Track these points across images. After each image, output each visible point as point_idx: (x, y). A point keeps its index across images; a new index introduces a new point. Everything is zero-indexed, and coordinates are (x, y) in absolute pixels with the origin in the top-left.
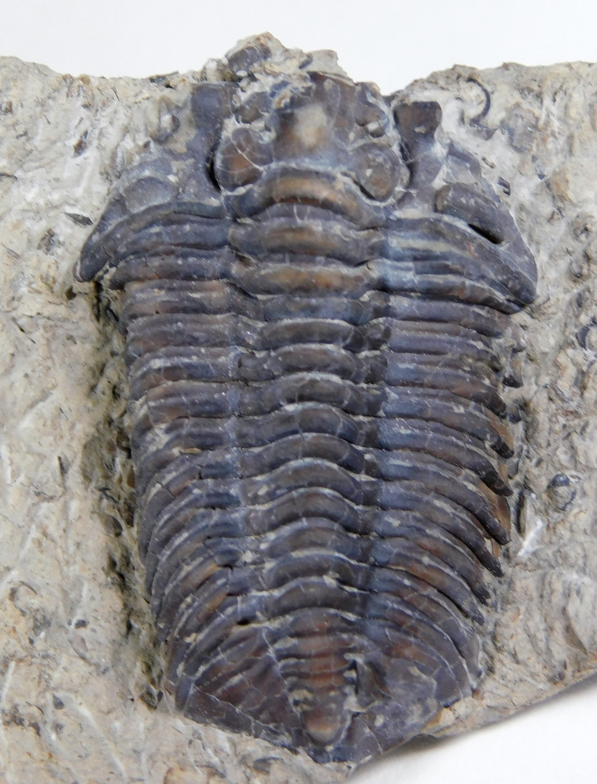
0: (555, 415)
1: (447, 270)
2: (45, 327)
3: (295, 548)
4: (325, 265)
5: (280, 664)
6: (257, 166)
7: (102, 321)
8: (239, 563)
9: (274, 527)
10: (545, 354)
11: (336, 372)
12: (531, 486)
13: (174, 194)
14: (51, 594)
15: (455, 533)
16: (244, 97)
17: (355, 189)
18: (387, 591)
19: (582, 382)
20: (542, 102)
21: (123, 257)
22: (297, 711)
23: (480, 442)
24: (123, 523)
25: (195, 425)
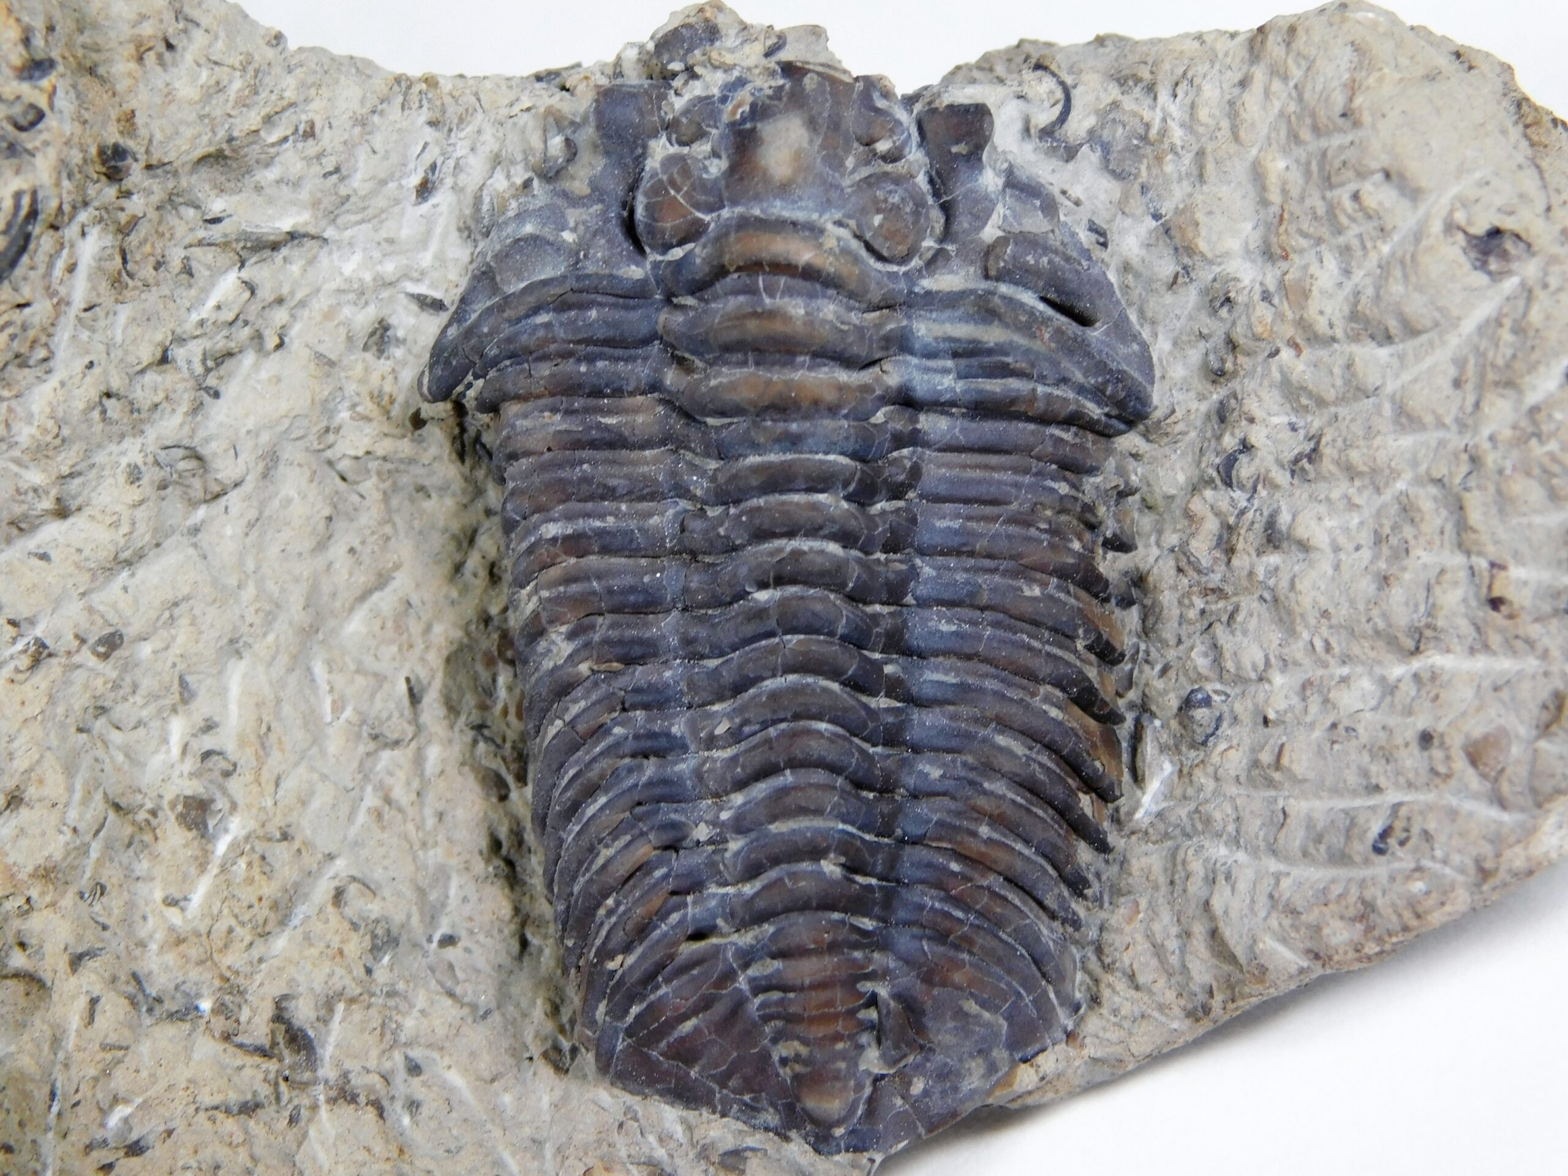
0: (1188, 595)
1: (1005, 371)
2: (379, 474)
3: (774, 818)
4: (810, 368)
5: (757, 1001)
6: (699, 215)
7: (468, 462)
8: (687, 843)
9: (741, 785)
10: (1172, 498)
11: (833, 537)
12: (1154, 708)
13: (572, 261)
14: (399, 894)
15: (1029, 787)
16: (679, 104)
17: (855, 245)
18: (922, 882)
19: (1228, 541)
20: (1155, 98)
21: (494, 363)
22: (786, 1073)
23: (1068, 642)
24: (510, 779)
25: (613, 626)
